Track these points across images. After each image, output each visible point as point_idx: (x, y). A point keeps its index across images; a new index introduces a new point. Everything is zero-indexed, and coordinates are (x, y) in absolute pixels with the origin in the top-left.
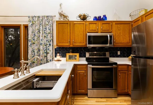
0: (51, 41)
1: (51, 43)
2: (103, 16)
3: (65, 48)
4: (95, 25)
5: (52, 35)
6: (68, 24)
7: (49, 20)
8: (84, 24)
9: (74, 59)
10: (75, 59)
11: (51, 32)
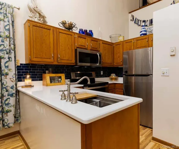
0: (12, 51)
1: (12, 56)
2: (89, 31)
3: (37, 65)
4: (84, 39)
5: (14, 42)
6: (50, 30)
7: (5, 13)
8: (72, 35)
9: (57, 82)
10: (59, 82)
11: (11, 36)
